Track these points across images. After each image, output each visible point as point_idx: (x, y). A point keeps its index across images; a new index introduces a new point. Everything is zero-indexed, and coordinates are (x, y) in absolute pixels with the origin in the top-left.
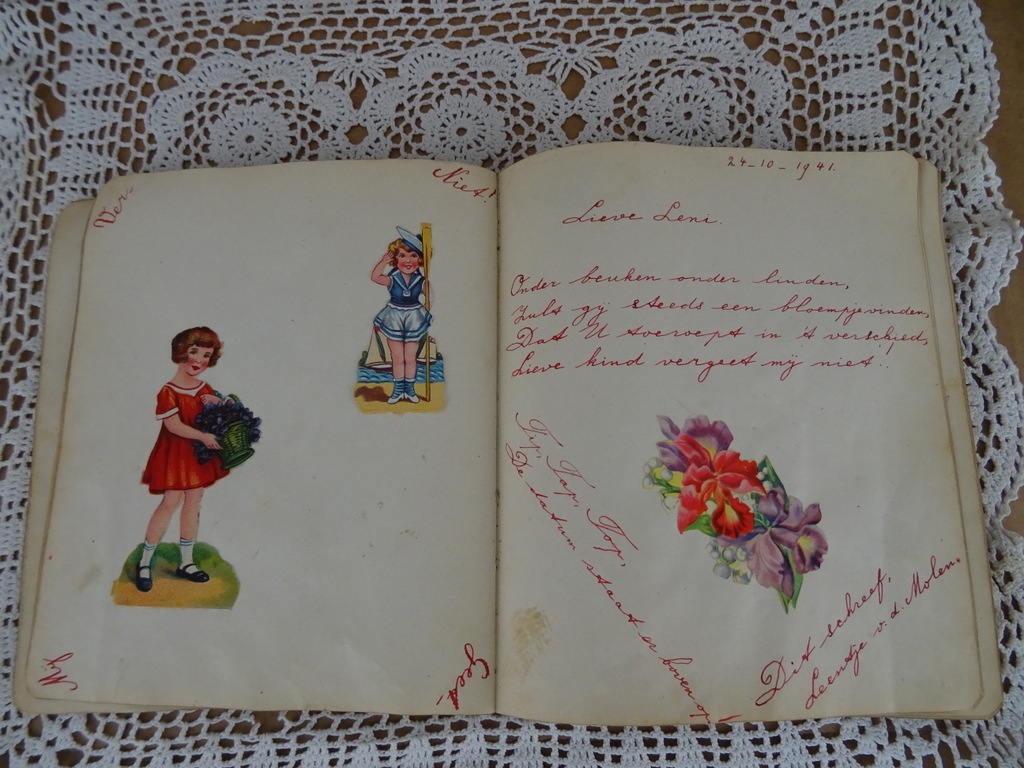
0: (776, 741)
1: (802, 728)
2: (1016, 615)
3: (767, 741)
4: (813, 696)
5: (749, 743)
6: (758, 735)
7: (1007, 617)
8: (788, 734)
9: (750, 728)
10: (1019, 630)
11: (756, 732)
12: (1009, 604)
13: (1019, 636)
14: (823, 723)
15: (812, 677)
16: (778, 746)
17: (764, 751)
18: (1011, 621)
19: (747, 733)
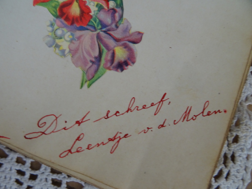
0: (33, 177)
1: (55, 176)
2: (230, 164)
3: (27, 176)
4: (70, 151)
5: (14, 171)
6: (23, 169)
7: (225, 163)
8: (44, 177)
9: (19, 161)
10: (228, 174)
11: (23, 166)
12: (229, 156)
13: (227, 178)
14: (72, 179)
15: (76, 138)
16: (33, 182)
17: (22, 181)
18: (226, 166)
19: (16, 164)
